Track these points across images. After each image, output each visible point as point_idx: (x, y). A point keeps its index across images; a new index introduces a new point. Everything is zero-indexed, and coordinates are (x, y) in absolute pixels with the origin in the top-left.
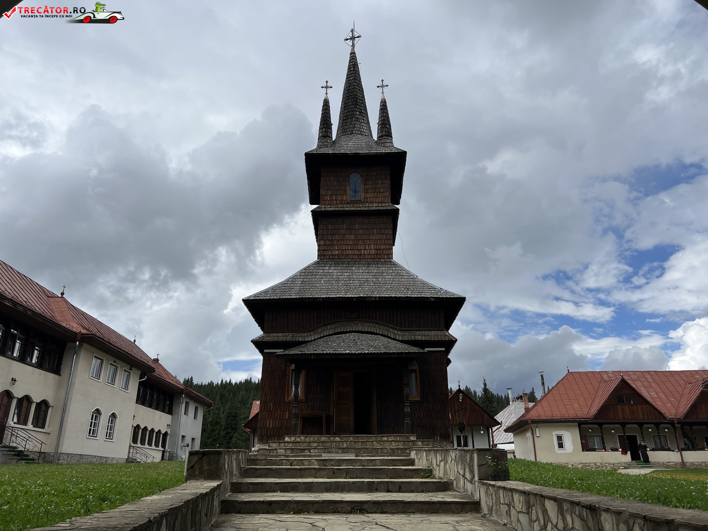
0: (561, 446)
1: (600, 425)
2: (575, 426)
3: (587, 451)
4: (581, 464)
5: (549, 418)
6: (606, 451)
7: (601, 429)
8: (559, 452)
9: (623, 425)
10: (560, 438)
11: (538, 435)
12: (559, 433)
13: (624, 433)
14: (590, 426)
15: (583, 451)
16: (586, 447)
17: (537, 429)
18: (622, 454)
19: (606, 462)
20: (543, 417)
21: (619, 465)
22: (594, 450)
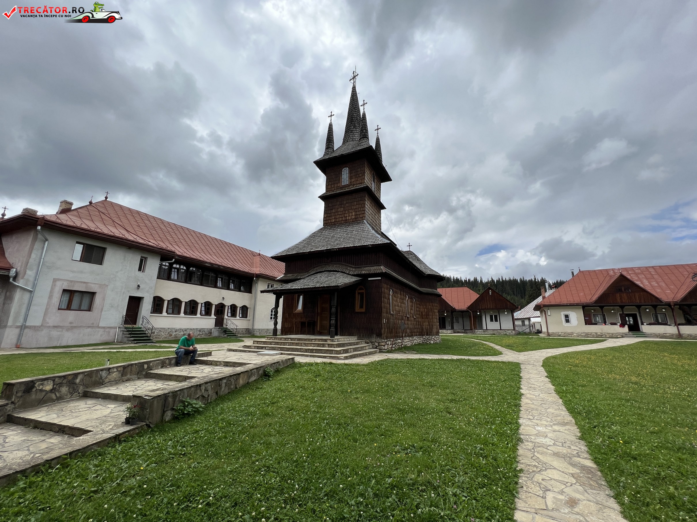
0: (567, 321)
1: (602, 307)
2: (580, 308)
3: (589, 324)
4: (584, 333)
5: (557, 303)
6: (605, 325)
7: (602, 310)
8: (566, 325)
9: (622, 307)
10: (567, 316)
11: (549, 314)
12: (567, 313)
13: (623, 312)
14: (592, 308)
15: (586, 324)
16: (588, 322)
17: (549, 311)
18: (620, 327)
19: (606, 332)
20: (553, 303)
21: (617, 335)
22: (596, 324)
